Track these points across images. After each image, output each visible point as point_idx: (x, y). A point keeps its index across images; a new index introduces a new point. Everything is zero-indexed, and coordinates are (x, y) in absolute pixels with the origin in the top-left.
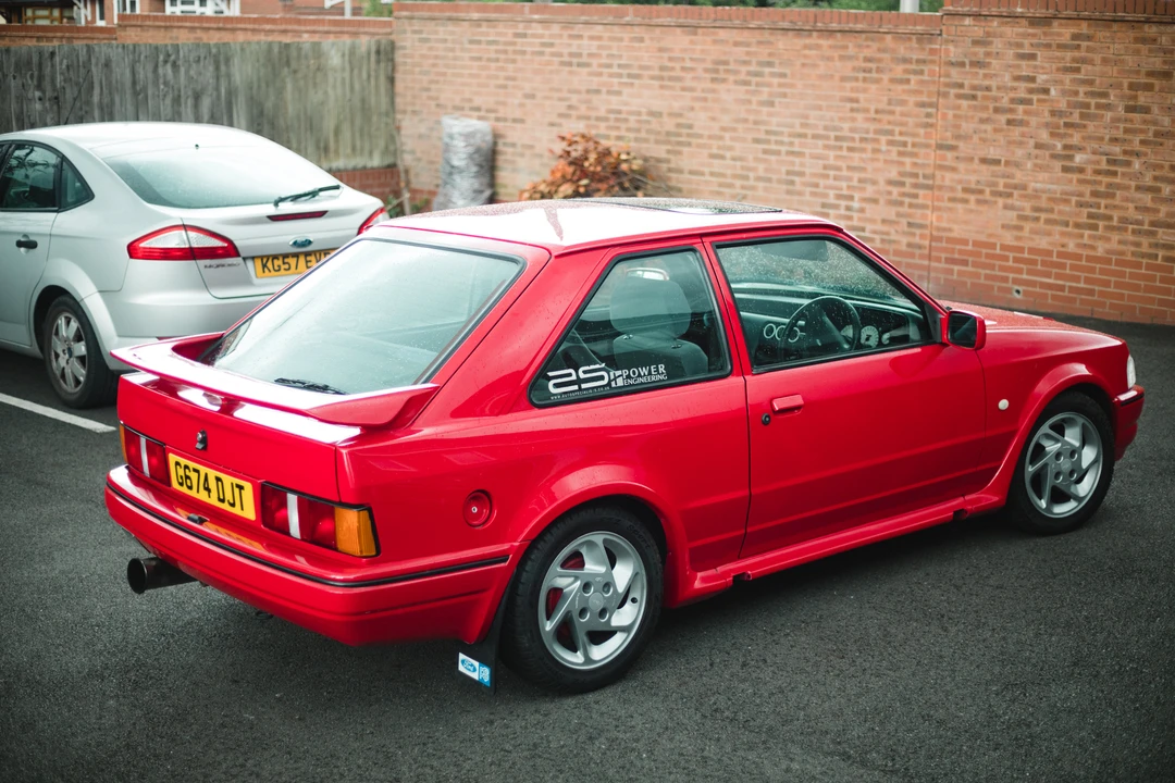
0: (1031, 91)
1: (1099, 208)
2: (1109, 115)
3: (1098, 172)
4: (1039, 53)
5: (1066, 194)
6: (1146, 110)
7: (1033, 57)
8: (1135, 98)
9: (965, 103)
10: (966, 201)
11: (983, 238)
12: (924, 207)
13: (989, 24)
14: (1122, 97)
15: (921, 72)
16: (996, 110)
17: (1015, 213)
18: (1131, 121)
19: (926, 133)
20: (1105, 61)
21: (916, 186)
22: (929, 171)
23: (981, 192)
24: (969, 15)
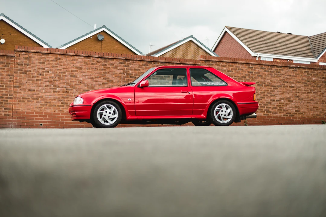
0: (43, 72)
1: (64, 101)
2: (66, 78)
3: (64, 92)
4: (45, 62)
5: (55, 98)
6: (76, 77)
7: (44, 63)
8: (73, 74)
9: (23, 75)
10: (24, 101)
11: (30, 111)
12: (10, 104)
13: (30, 54)
14: (70, 73)
15: (8, 66)
16: (33, 77)
17: (40, 104)
18: (72, 79)
19: (10, 83)
20: (64, 65)
21: (7, 98)
22: (11, 93)
23: (29, 99)
24: (24, 52)
